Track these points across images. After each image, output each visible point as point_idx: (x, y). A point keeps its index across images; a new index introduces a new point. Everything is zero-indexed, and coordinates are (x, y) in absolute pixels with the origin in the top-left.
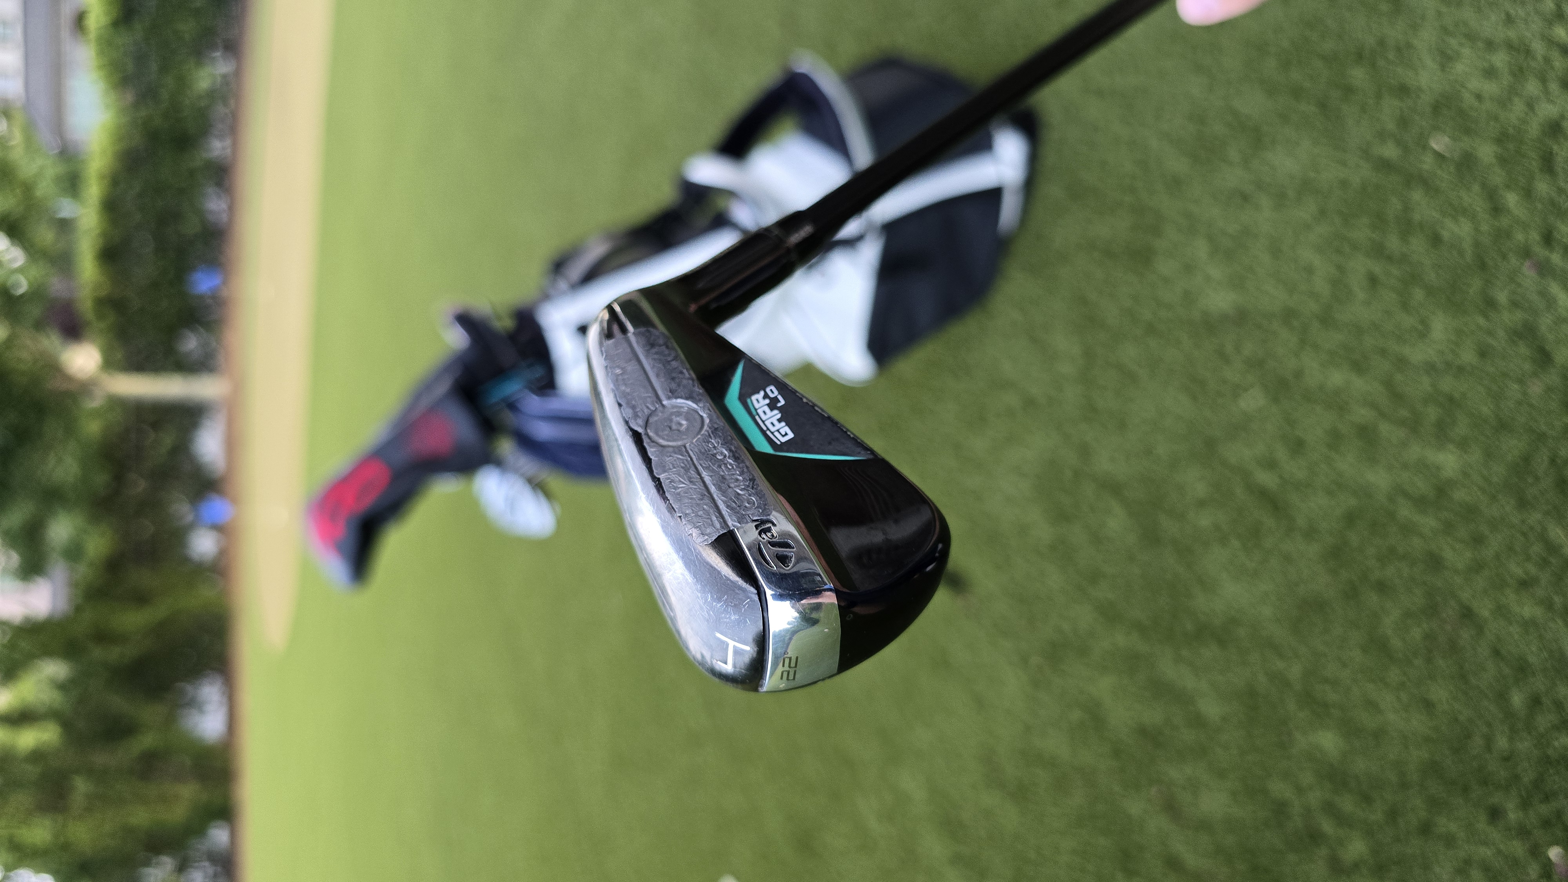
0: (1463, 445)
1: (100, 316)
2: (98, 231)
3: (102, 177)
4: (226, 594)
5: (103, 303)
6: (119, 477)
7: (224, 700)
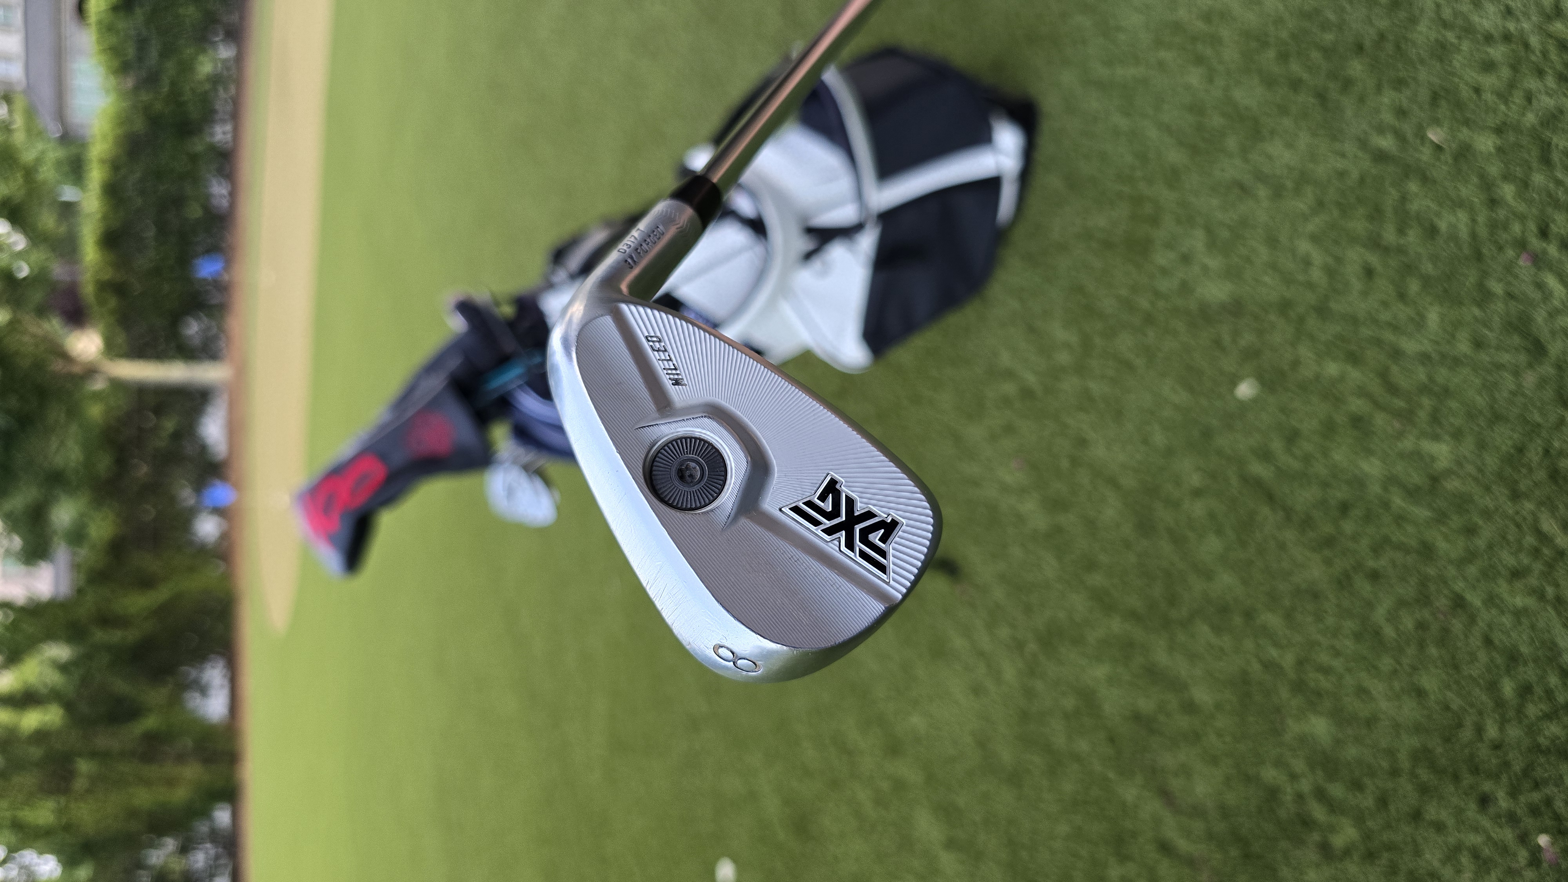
1: (102, 302)
2: (99, 216)
3: (103, 161)
4: (228, 577)
5: (103, 287)
6: (122, 462)
7: (226, 682)
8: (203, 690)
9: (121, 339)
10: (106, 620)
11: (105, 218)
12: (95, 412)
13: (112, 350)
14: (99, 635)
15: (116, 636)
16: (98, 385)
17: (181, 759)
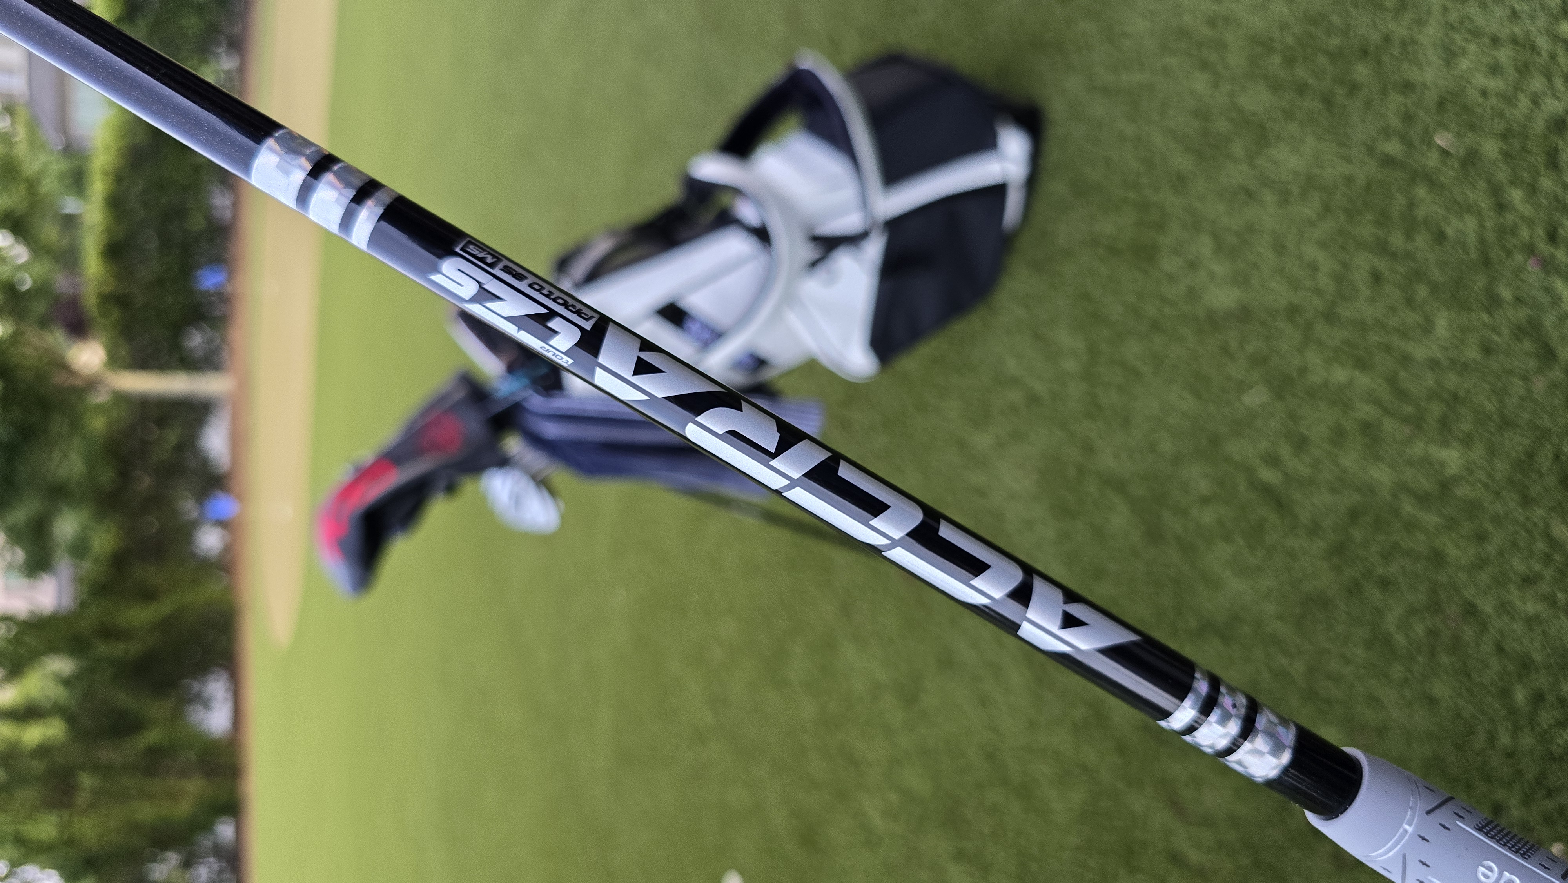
0: (1467, 441)
1: (105, 314)
2: (102, 228)
3: (106, 173)
4: (231, 589)
5: (107, 299)
6: (124, 474)
7: (229, 696)
8: (206, 703)
9: (123, 352)
10: (109, 633)
11: (108, 230)
12: (98, 424)
13: (115, 361)
14: (103, 649)
15: (118, 649)
16: (100, 398)
17: (183, 773)
